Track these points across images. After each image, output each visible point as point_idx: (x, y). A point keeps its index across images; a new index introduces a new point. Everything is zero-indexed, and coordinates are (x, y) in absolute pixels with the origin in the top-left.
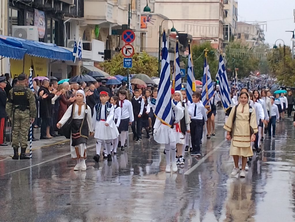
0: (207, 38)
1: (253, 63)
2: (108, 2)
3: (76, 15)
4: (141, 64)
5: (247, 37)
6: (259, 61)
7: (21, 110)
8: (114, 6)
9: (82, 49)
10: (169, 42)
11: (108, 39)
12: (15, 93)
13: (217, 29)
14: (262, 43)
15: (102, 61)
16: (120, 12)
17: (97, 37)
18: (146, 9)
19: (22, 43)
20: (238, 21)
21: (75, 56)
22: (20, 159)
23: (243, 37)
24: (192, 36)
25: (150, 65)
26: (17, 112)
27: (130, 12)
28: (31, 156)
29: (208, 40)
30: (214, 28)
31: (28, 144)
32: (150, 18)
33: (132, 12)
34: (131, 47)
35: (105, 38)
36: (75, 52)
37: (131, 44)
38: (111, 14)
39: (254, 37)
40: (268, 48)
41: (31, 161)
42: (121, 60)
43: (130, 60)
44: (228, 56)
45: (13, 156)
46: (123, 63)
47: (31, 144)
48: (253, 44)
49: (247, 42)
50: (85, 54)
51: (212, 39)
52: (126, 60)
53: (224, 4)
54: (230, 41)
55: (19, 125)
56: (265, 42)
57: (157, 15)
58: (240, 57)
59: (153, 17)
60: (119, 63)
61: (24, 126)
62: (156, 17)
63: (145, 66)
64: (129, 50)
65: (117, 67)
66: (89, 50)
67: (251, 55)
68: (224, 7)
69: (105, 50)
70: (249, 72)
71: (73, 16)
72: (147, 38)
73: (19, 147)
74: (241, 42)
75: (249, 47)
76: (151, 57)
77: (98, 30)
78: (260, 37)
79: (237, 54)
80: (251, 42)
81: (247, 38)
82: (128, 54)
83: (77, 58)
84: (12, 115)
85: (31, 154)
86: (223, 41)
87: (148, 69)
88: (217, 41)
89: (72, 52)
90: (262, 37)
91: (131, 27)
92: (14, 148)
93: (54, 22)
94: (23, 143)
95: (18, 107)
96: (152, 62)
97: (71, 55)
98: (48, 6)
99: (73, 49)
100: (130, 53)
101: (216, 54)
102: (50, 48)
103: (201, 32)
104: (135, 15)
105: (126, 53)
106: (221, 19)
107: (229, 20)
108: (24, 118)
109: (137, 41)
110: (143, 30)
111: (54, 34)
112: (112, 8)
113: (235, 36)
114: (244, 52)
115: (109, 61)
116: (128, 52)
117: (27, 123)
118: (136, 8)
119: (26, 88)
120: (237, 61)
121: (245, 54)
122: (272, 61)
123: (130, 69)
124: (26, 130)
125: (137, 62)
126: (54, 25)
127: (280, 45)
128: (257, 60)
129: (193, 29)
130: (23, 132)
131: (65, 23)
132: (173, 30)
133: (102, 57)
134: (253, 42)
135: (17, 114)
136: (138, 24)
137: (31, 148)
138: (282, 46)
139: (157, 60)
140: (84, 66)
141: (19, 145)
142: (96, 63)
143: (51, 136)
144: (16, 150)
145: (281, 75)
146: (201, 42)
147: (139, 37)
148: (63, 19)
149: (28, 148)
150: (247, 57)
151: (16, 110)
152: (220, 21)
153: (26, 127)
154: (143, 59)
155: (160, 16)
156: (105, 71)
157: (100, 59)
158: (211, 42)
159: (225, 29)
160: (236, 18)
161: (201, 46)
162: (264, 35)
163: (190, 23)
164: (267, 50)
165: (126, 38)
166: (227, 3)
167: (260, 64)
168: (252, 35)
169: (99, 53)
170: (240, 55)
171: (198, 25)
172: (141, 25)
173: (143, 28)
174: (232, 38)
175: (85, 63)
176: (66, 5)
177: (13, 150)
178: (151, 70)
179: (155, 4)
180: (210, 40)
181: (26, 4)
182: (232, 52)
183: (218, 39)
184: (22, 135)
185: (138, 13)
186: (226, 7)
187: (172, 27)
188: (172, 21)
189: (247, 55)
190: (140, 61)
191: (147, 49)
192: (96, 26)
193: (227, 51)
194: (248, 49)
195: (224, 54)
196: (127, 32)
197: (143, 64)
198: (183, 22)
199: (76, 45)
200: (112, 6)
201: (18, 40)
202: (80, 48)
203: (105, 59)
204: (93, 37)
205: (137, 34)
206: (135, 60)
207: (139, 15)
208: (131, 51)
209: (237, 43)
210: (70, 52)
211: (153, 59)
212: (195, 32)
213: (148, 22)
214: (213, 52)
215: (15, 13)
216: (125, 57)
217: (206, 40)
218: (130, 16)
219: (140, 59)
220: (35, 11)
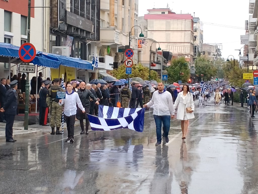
0: (182, 55)
1: (213, 71)
2: (116, 31)
3: (95, 39)
4: (137, 72)
5: (209, 53)
6: (217, 70)
7: (56, 102)
8: (120, 33)
9: (98, 61)
10: (157, 57)
11: (116, 55)
12: (52, 90)
13: (189, 48)
14: (219, 58)
15: (112, 70)
16: (124, 38)
17: (109, 53)
18: (141, 35)
19: (58, 58)
20: (204, 43)
21: (93, 67)
22: (56, 134)
23: (206, 54)
24: (172, 53)
25: (144, 72)
26: (54, 103)
27: (130, 37)
28: (63, 132)
29: (183, 56)
30: (187, 48)
31: (61, 125)
32: (144, 41)
33: (132, 37)
34: (131, 61)
35: (114, 55)
36: (93, 63)
37: (131, 58)
38: (118, 38)
39: (214, 54)
40: (223, 61)
41: (63, 136)
42: (124, 69)
43: (130, 69)
44: (196, 66)
45: (51, 132)
46: (125, 71)
47: (63, 125)
48: (214, 58)
49: (209, 57)
50: (100, 65)
51: (186, 55)
52: (127, 69)
53: (194, 31)
54: (198, 56)
55: (55, 112)
56: (222, 57)
57: (149, 39)
58: (205, 67)
59: (146, 41)
60: (123, 71)
61: (58, 113)
62: (148, 41)
63: (140, 73)
64: (130, 62)
65: (122, 73)
66: (103, 62)
67: (212, 66)
68: (194, 34)
69: (114, 63)
70: (211, 77)
71: (93, 40)
72: (142, 55)
73: (55, 126)
74: (205, 57)
75: (211, 60)
76: (144, 67)
77: (110, 49)
78: (218, 54)
79: (202, 65)
80: (212, 57)
81: (210, 55)
82: (129, 65)
83: (94, 68)
84: (51, 105)
85: (63, 131)
86: (193, 56)
87: (142, 75)
88: (189, 56)
89: (91, 64)
90: (219, 54)
91: (131, 47)
92: (52, 127)
93: (80, 44)
94: (58, 124)
95: (54, 100)
96: (145, 70)
97: (91, 65)
98: (76, 33)
99: (92, 62)
100: (130, 64)
101: (188, 65)
102: (77, 61)
103: (178, 50)
104: (134, 39)
105: (128, 64)
106: (192, 42)
107: (197, 43)
108: (58, 107)
109: (135, 56)
110: (139, 49)
111: (80, 52)
112: (118, 35)
113: (201, 53)
114: (207, 64)
115: (116, 70)
116: (128, 63)
117: (60, 111)
118: (135, 35)
119: (59, 88)
120: (203, 70)
121: (208, 65)
122: (226, 70)
123: (130, 75)
124: (59, 115)
125: (135, 70)
126: (80, 46)
127: (231, 59)
128: (216, 69)
129: (172, 48)
130: (58, 116)
131: (87, 45)
132: (159, 49)
133: (112, 67)
134: (214, 57)
135: (54, 104)
136: (136, 45)
137: (63, 127)
138: (233, 60)
139: (149, 69)
140: (100, 73)
141: (55, 125)
142: (108, 71)
143: (77, 119)
144: (53, 129)
145: (232, 79)
146: (178, 57)
147: (136, 54)
148: (86, 42)
149: (61, 127)
150: (209, 67)
151: (53, 102)
152: (191, 43)
153: (60, 113)
154: (139, 68)
155: (151, 40)
156: (114, 76)
157: (111, 68)
158: (185, 57)
159: (195, 48)
160: (202, 41)
161: (179, 60)
162: (221, 53)
163: (170, 44)
164: (223, 63)
165: (128, 54)
166: (196, 31)
167: (218, 72)
168: (213, 52)
169: (110, 64)
170: (205, 66)
171: (176, 46)
172: (138, 46)
173: (139, 48)
174: (199, 55)
175: (101, 71)
176: (88, 33)
177: (51, 129)
178: (144, 75)
179: (148, 32)
180: (185, 56)
181: (62, 32)
182: (199, 64)
183: (190, 55)
184: (57, 118)
185: (136, 38)
186: (195, 34)
187: (159, 47)
188: (159, 43)
189: (209, 65)
190: (137, 70)
191: (142, 62)
192: (108, 47)
193: (196, 63)
194: (210, 61)
195: (194, 65)
196: (128, 51)
197: (139, 72)
198: (166, 44)
199: (94, 59)
200: (119, 33)
201: (56, 55)
202: (97, 61)
203: (114, 68)
204: (106, 54)
205: (135, 52)
206: (134, 69)
207: (136, 39)
208: (131, 63)
209: (203, 58)
210: (90, 63)
211: (145, 68)
212: (174, 50)
213: (143, 44)
214: (186, 64)
215: (54, 38)
216: (127, 67)
217: (182, 56)
218: (130, 40)
219: (137, 69)
220: (67, 37)
